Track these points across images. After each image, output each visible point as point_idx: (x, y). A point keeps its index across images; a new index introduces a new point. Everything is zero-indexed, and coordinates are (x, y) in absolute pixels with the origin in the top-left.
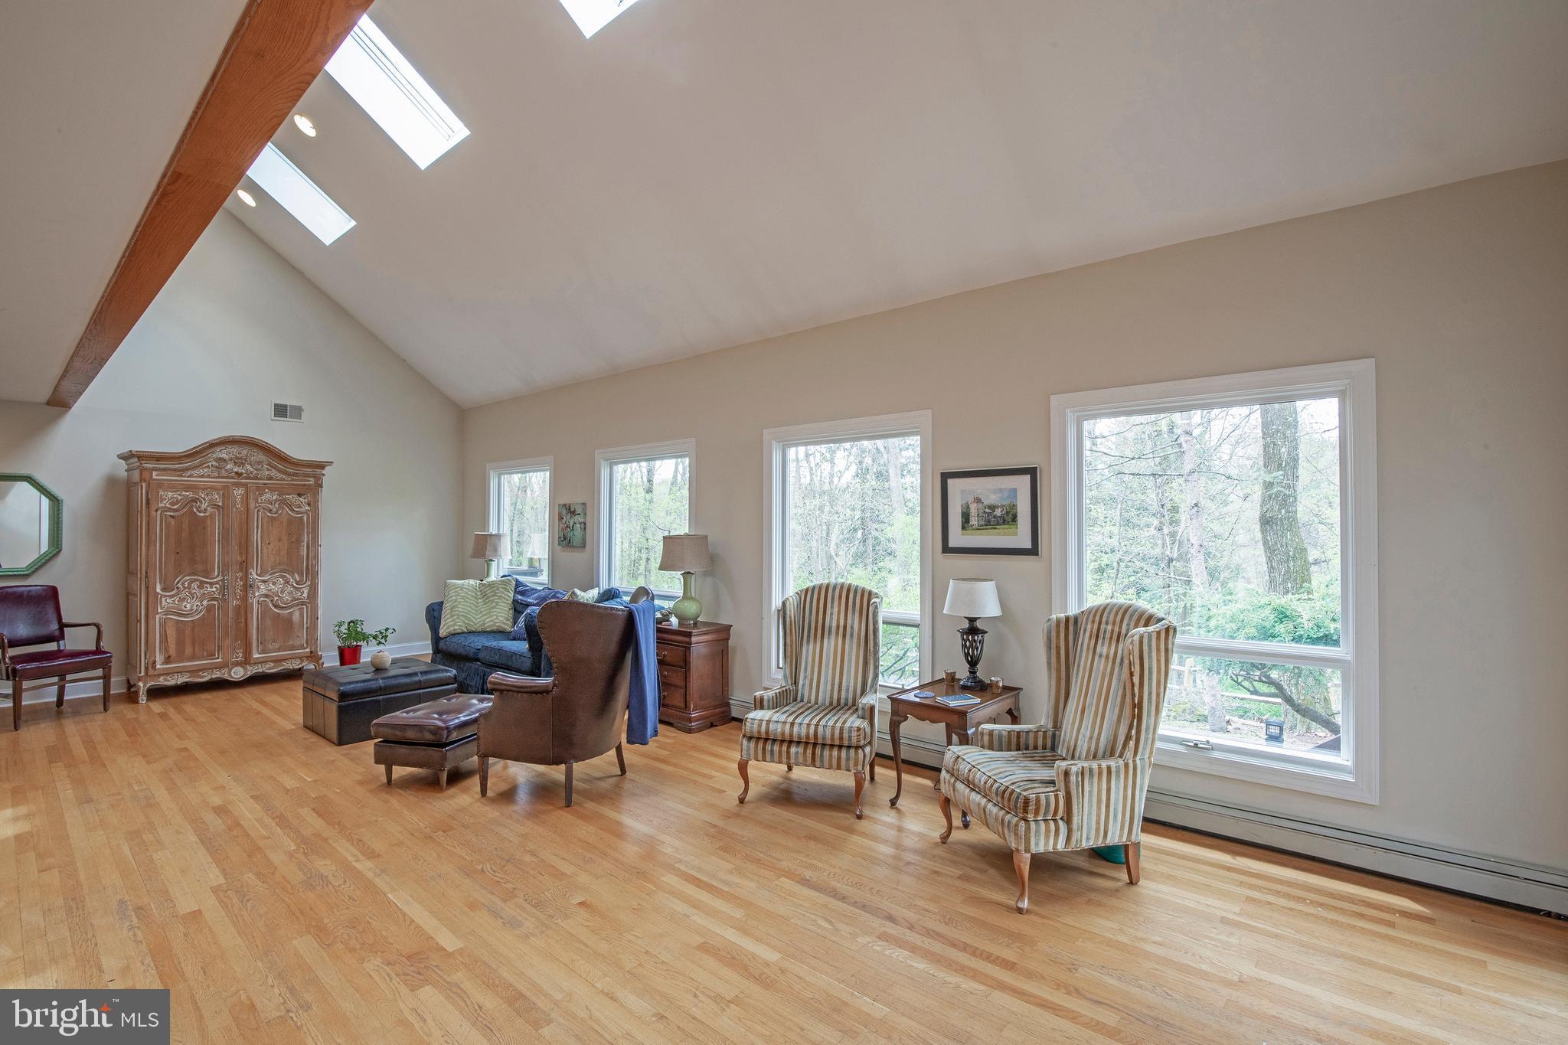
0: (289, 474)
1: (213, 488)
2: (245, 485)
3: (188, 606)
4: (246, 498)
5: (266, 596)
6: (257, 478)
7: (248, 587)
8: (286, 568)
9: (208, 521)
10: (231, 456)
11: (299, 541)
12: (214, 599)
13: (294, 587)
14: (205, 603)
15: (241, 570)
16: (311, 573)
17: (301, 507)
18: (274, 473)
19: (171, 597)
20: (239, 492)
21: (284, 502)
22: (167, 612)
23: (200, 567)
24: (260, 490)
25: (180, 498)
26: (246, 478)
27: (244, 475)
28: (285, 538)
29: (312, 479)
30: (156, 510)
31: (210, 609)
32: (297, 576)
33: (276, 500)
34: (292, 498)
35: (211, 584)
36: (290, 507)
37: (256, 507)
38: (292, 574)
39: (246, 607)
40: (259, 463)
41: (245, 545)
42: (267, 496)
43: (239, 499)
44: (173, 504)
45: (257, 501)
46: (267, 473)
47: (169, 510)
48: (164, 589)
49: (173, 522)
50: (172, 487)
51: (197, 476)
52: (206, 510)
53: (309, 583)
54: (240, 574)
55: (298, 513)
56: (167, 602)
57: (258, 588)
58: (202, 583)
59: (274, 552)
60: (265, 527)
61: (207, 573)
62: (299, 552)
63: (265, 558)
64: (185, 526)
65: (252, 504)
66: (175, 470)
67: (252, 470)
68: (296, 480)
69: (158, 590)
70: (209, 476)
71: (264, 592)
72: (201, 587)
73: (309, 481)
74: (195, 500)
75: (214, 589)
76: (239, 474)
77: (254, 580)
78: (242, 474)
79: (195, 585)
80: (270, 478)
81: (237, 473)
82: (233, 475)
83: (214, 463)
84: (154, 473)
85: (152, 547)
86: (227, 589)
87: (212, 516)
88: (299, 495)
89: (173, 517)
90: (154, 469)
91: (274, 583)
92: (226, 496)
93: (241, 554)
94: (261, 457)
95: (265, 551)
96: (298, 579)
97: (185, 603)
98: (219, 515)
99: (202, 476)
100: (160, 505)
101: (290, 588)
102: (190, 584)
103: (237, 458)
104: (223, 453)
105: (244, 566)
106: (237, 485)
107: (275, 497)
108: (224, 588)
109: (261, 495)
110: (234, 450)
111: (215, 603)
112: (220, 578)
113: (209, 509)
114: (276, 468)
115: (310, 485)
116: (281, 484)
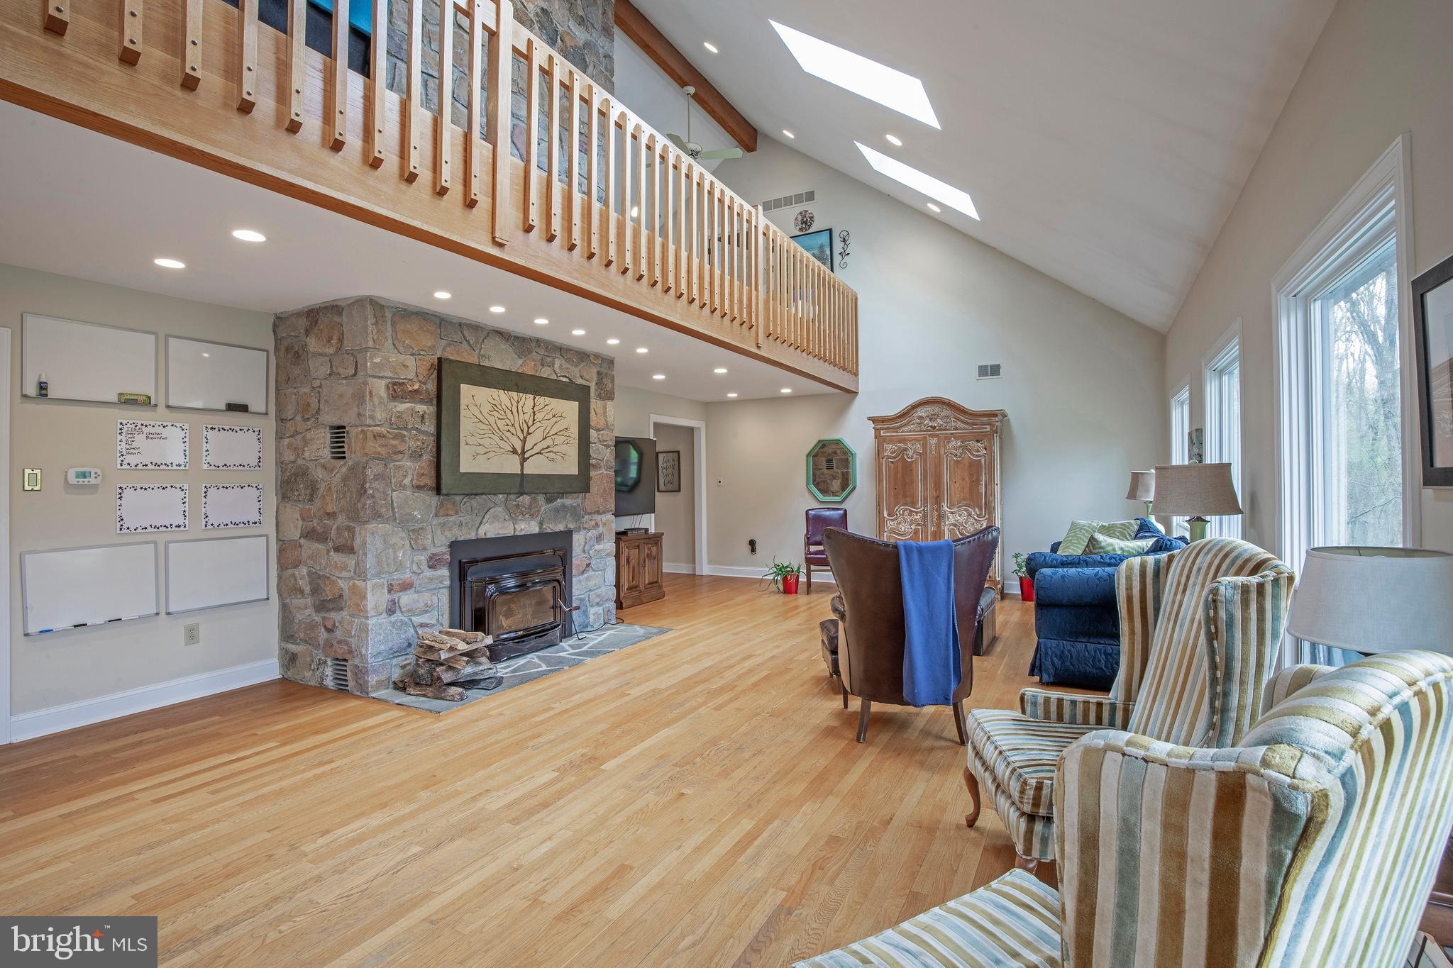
0: (967, 423)
1: (917, 440)
2: (937, 436)
3: (903, 528)
4: (938, 445)
5: (955, 525)
6: (946, 430)
7: (941, 517)
8: (968, 502)
9: (914, 465)
10: (927, 413)
11: (978, 481)
12: (919, 525)
13: (975, 519)
14: (913, 527)
15: (936, 503)
16: (989, 509)
17: (979, 451)
18: (959, 424)
19: (893, 520)
20: (934, 441)
21: (965, 448)
22: (891, 531)
23: (909, 500)
24: (948, 439)
25: (896, 448)
26: (939, 430)
27: (937, 428)
28: (967, 479)
29: (988, 427)
30: (883, 458)
31: (916, 532)
32: (977, 509)
33: (960, 447)
34: (973, 444)
35: (917, 513)
36: (970, 451)
37: (945, 453)
38: (973, 507)
39: (940, 532)
40: (947, 417)
41: (938, 485)
42: (953, 443)
43: (933, 448)
44: (892, 453)
45: (945, 448)
46: (953, 424)
47: (890, 457)
48: (889, 515)
49: (892, 465)
50: (891, 440)
51: (906, 432)
52: (912, 456)
53: (987, 517)
54: (935, 507)
55: (977, 456)
56: (890, 524)
57: (948, 518)
58: (911, 511)
59: (959, 489)
60: (952, 467)
61: (914, 504)
62: (978, 489)
63: (953, 494)
64: (900, 469)
65: (942, 452)
66: (893, 428)
67: (942, 423)
68: (977, 429)
69: (885, 515)
70: (914, 430)
71: (953, 522)
72: (910, 514)
73: (986, 428)
74: (905, 450)
75: (919, 517)
76: (934, 427)
77: (945, 512)
78: (935, 427)
79: (906, 513)
80: (956, 429)
81: (931, 426)
82: (929, 428)
83: (918, 421)
84: (882, 432)
85: (881, 484)
86: (927, 517)
87: (916, 460)
88: (978, 441)
89: (892, 462)
90: (881, 429)
91: (960, 515)
92: (924, 446)
93: (936, 490)
94: (946, 412)
95: (953, 489)
96: (978, 513)
97: (901, 526)
98: (921, 459)
99: (910, 431)
100: (885, 454)
101: (972, 520)
102: (903, 512)
103: (932, 415)
104: (921, 412)
105: (938, 500)
106: (933, 436)
107: (959, 444)
108: (925, 517)
109: (948, 443)
110: (929, 409)
111: (920, 527)
112: (923, 508)
113: (914, 455)
114: (960, 420)
115: (986, 432)
116: (964, 433)
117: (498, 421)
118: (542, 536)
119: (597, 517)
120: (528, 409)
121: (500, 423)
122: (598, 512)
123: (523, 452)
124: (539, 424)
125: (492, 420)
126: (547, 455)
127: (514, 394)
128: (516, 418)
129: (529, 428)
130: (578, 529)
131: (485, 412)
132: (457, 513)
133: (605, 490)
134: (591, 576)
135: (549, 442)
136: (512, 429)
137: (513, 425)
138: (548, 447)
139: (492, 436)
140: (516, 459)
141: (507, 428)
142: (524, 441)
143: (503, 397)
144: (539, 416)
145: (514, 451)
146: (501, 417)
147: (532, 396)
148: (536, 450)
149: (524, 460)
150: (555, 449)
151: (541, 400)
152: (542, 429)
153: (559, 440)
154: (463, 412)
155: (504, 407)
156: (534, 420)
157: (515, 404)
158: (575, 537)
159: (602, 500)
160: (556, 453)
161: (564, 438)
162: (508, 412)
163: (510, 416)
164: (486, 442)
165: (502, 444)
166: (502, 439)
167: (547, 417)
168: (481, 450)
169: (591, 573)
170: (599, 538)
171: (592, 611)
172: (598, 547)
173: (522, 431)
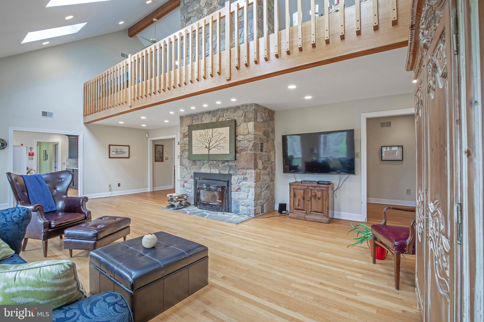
117: (202, 139)
118: (220, 174)
119: (244, 171)
120: (211, 134)
121: (202, 140)
122: (244, 168)
123: (209, 147)
124: (214, 138)
125: (200, 139)
126: (217, 147)
127: (206, 130)
128: (207, 137)
129: (211, 139)
130: (234, 174)
131: (198, 137)
132: (195, 165)
133: (248, 160)
134: (241, 193)
135: (218, 143)
136: (206, 141)
137: (206, 139)
138: (217, 145)
139: (200, 144)
140: (207, 149)
141: (204, 141)
142: (209, 144)
143: (203, 132)
144: (214, 135)
145: (206, 147)
146: (202, 138)
147: (211, 129)
148: (213, 146)
149: (209, 150)
150: (220, 145)
151: (215, 130)
152: (215, 139)
153: (221, 142)
154: (193, 138)
155: (203, 134)
156: (212, 137)
157: (206, 133)
158: (233, 177)
159: (246, 164)
160: (220, 146)
161: (223, 141)
162: (205, 136)
163: (205, 137)
164: (198, 145)
165: (203, 145)
166: (203, 144)
167: (217, 135)
168: (197, 148)
169: (241, 192)
170: (245, 179)
171: (241, 207)
172: (244, 182)
173: (209, 141)
